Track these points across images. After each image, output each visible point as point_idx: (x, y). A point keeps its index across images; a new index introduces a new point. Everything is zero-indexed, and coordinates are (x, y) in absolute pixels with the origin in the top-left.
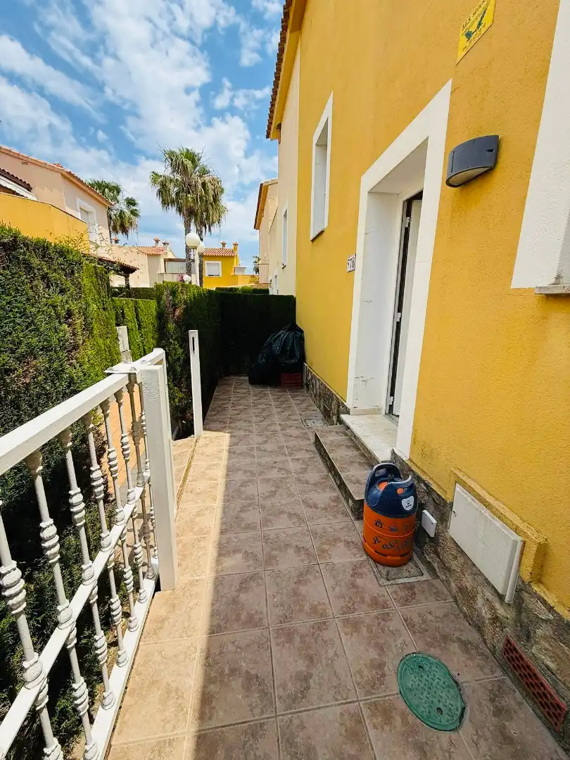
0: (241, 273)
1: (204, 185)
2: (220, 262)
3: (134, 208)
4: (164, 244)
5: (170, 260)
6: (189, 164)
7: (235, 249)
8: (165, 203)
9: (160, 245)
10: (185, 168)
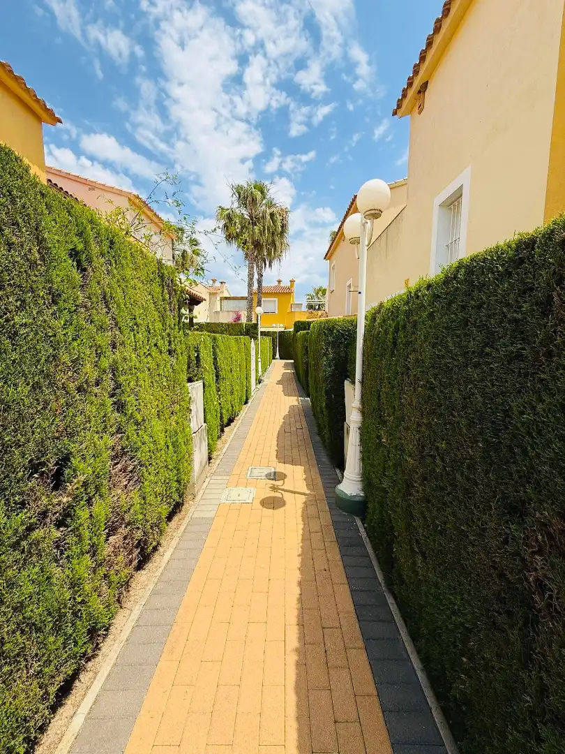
0: (297, 310)
1: (272, 215)
2: (276, 299)
3: (197, 248)
4: (222, 283)
5: (226, 298)
6: (258, 195)
7: (292, 286)
8: (229, 237)
9: (217, 284)
10: (254, 200)
